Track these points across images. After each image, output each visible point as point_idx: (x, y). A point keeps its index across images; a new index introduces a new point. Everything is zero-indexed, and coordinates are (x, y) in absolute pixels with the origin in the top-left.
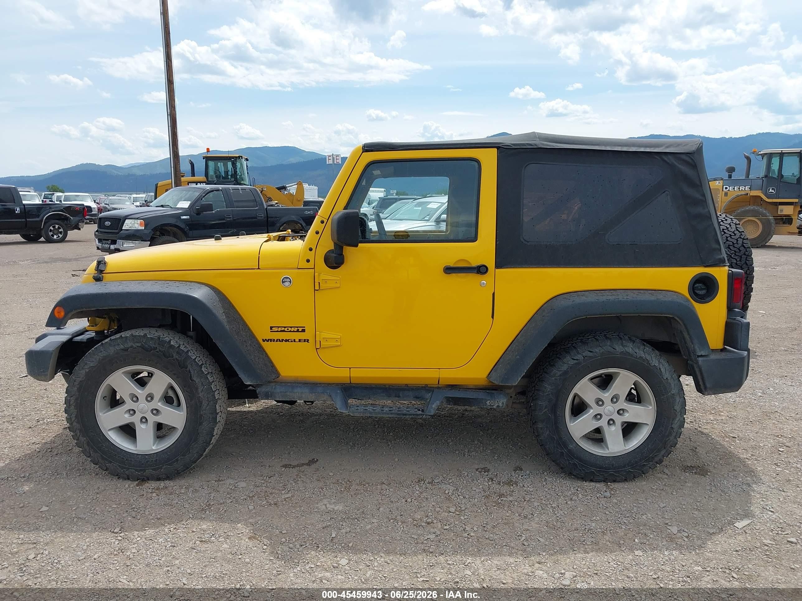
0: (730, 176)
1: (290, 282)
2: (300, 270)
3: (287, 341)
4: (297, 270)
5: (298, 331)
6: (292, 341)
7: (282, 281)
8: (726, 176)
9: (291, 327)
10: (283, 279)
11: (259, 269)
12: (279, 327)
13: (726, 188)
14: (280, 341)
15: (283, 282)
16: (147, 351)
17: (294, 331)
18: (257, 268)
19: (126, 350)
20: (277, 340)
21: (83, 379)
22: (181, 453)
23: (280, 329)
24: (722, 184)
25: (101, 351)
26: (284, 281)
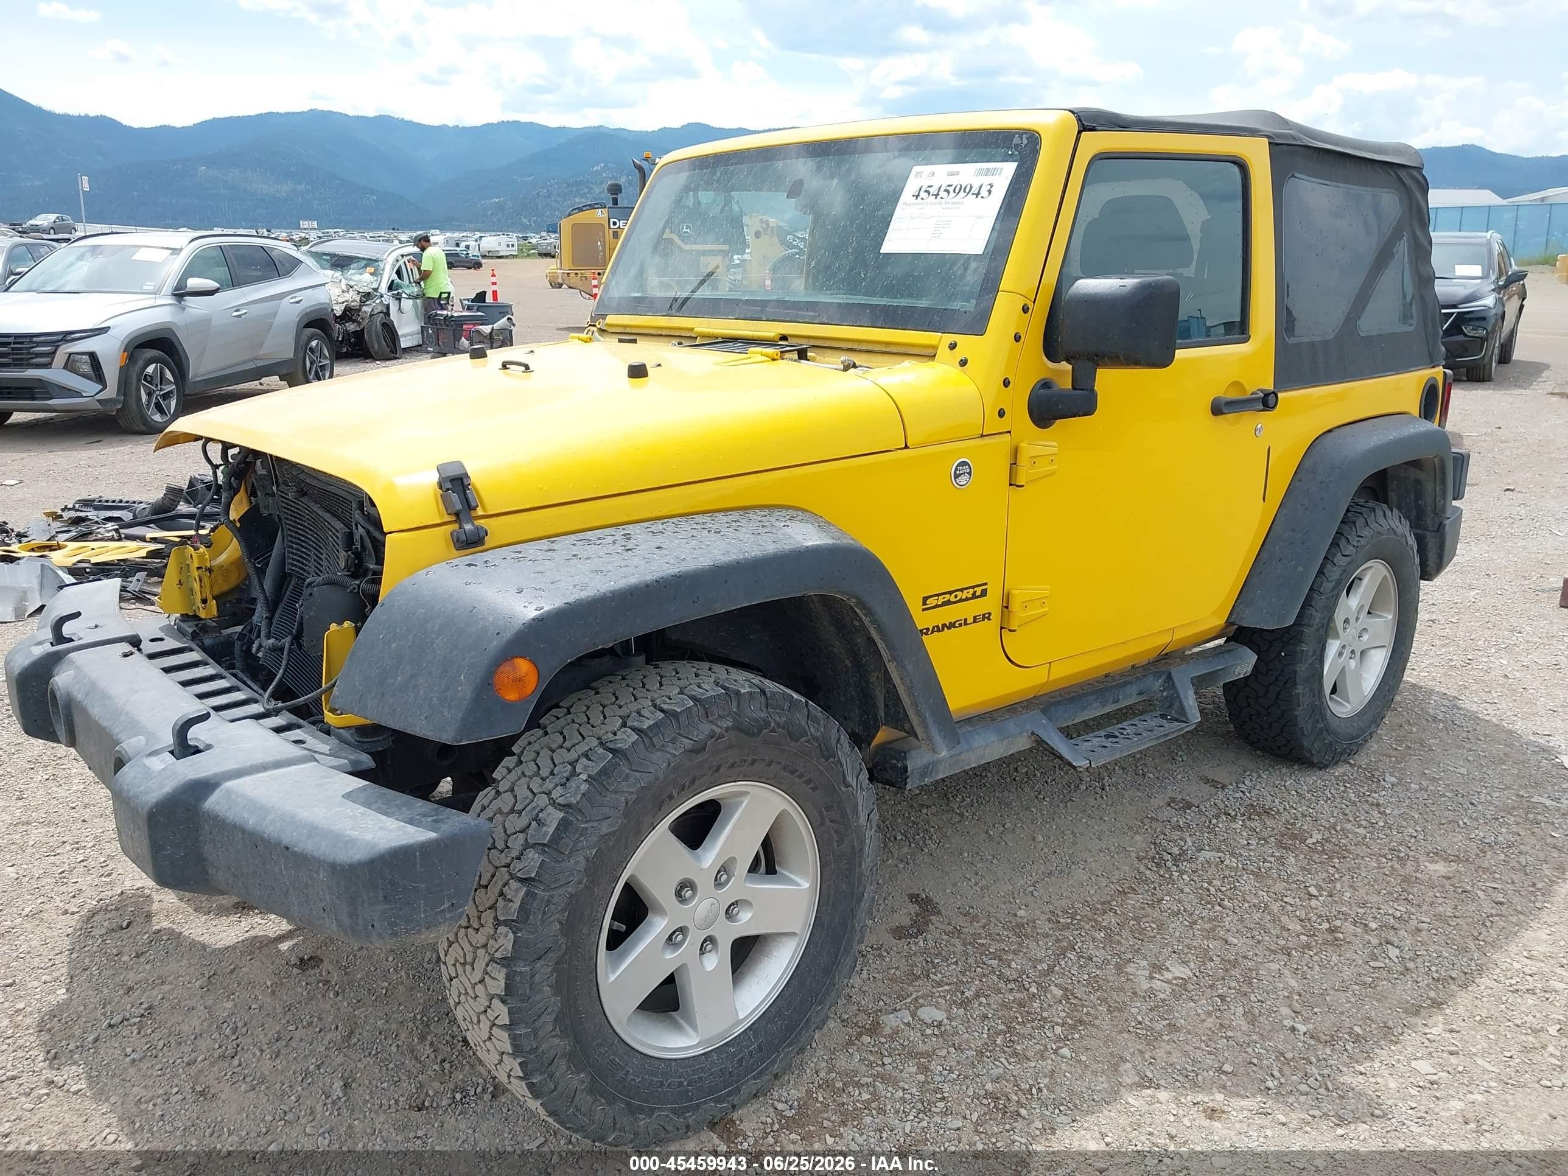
0: (615, 201)
1: (970, 474)
2: (986, 440)
3: (952, 626)
4: (979, 442)
5: (974, 596)
6: (961, 625)
7: (955, 472)
8: (608, 199)
9: (962, 590)
10: (956, 469)
11: (906, 447)
12: (938, 595)
13: (615, 223)
14: (939, 631)
15: (957, 476)
16: (752, 735)
17: (967, 599)
18: (904, 446)
19: (698, 749)
20: (934, 628)
21: (581, 886)
22: (816, 998)
23: (941, 600)
24: (606, 215)
25: (627, 777)
26: (958, 472)
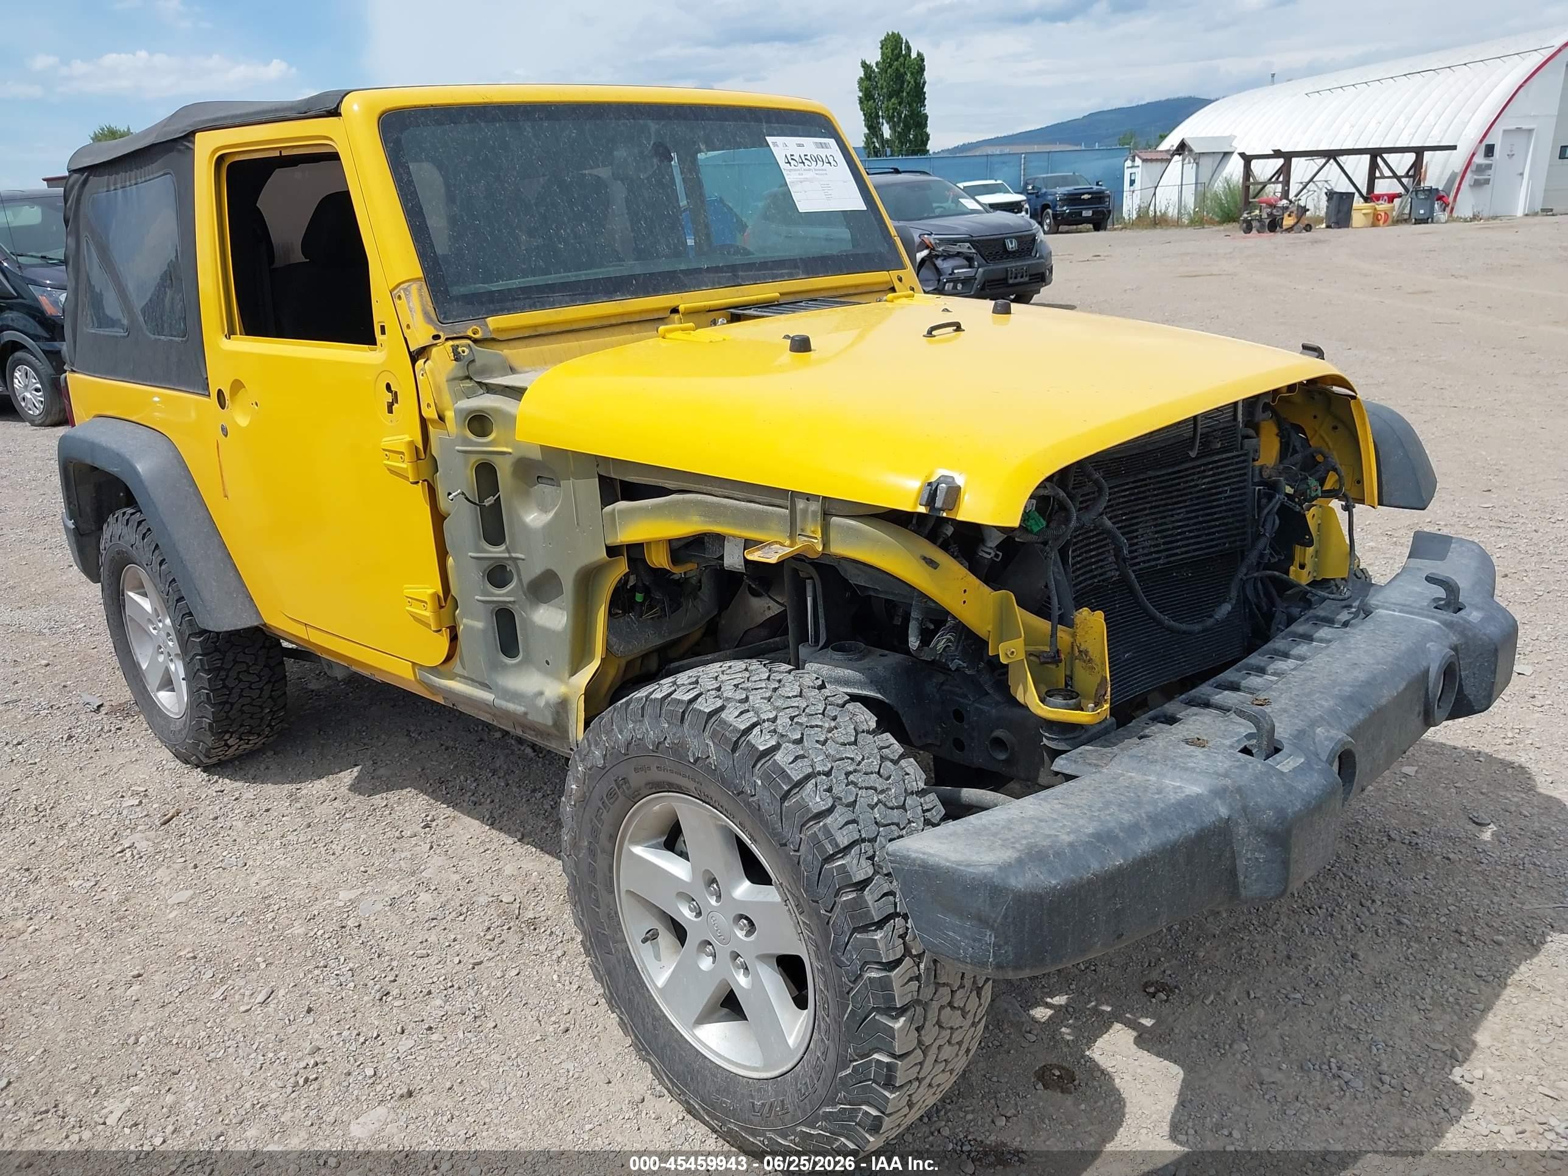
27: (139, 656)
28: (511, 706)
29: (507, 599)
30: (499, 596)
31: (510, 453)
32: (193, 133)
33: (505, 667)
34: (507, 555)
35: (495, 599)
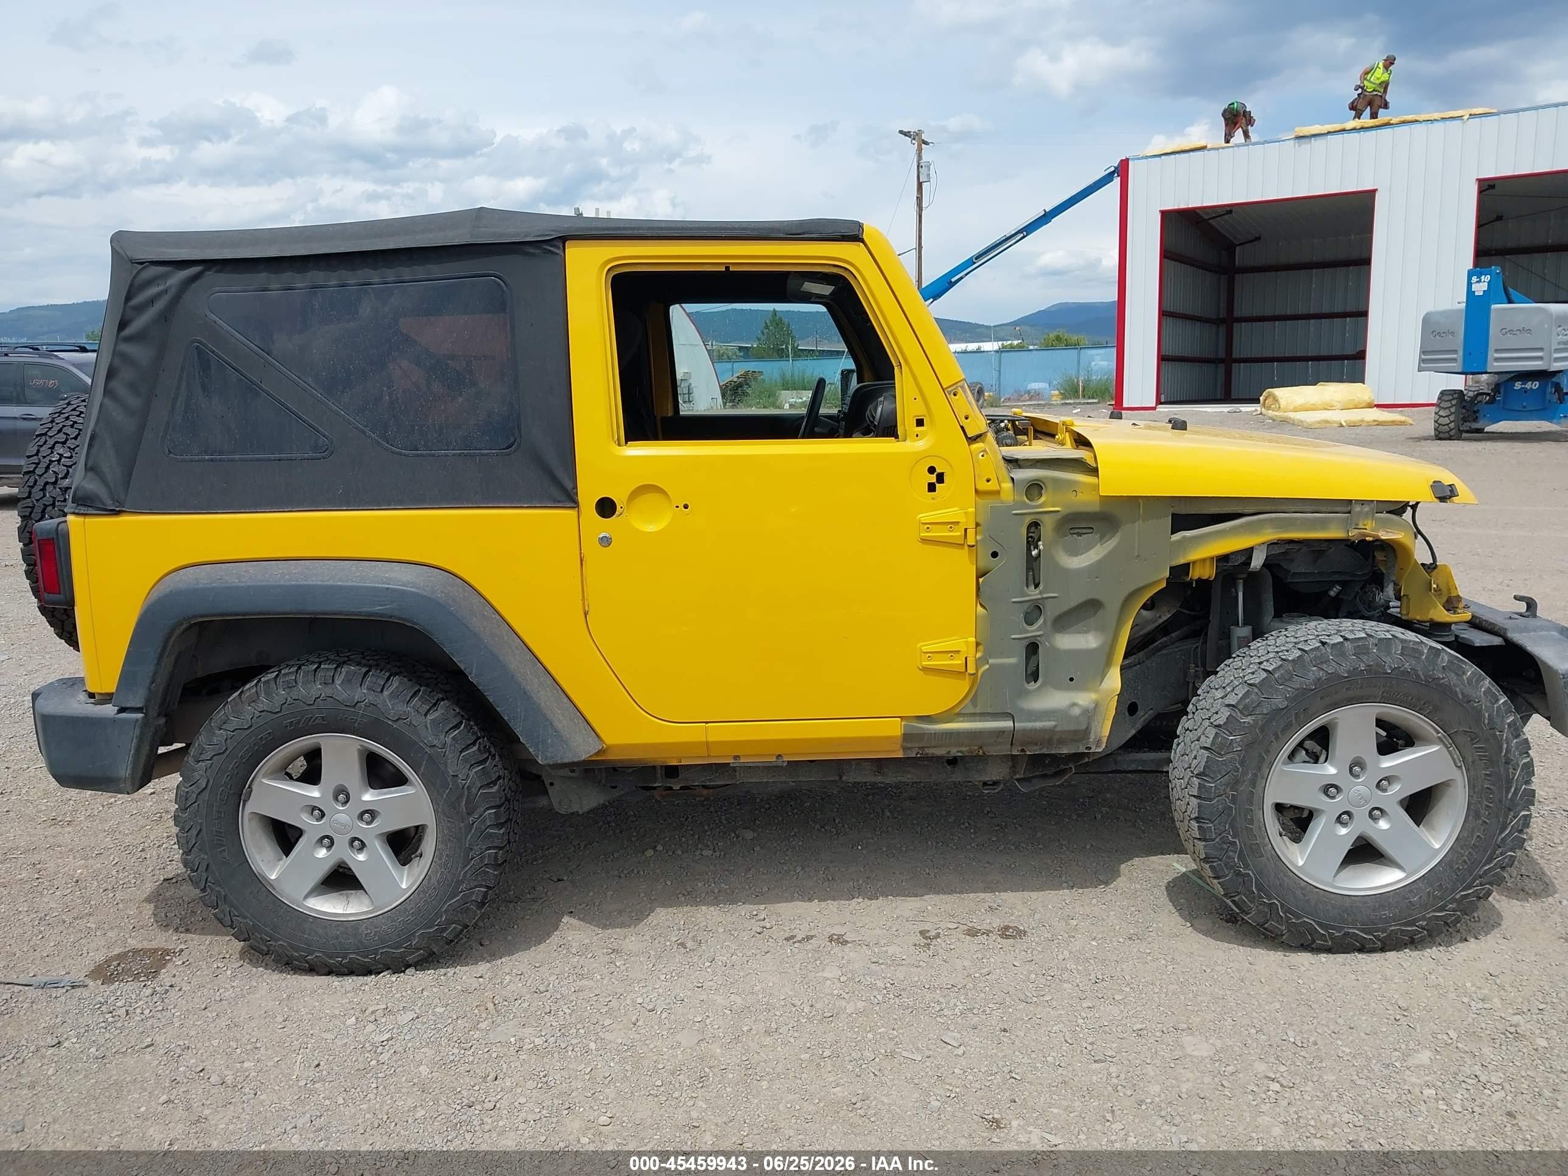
27: (258, 858)
28: (1038, 725)
29: (1038, 633)
30: (1032, 632)
31: (1058, 511)
32: (564, 239)
33: (1028, 693)
34: (1039, 597)
35: (1029, 635)
